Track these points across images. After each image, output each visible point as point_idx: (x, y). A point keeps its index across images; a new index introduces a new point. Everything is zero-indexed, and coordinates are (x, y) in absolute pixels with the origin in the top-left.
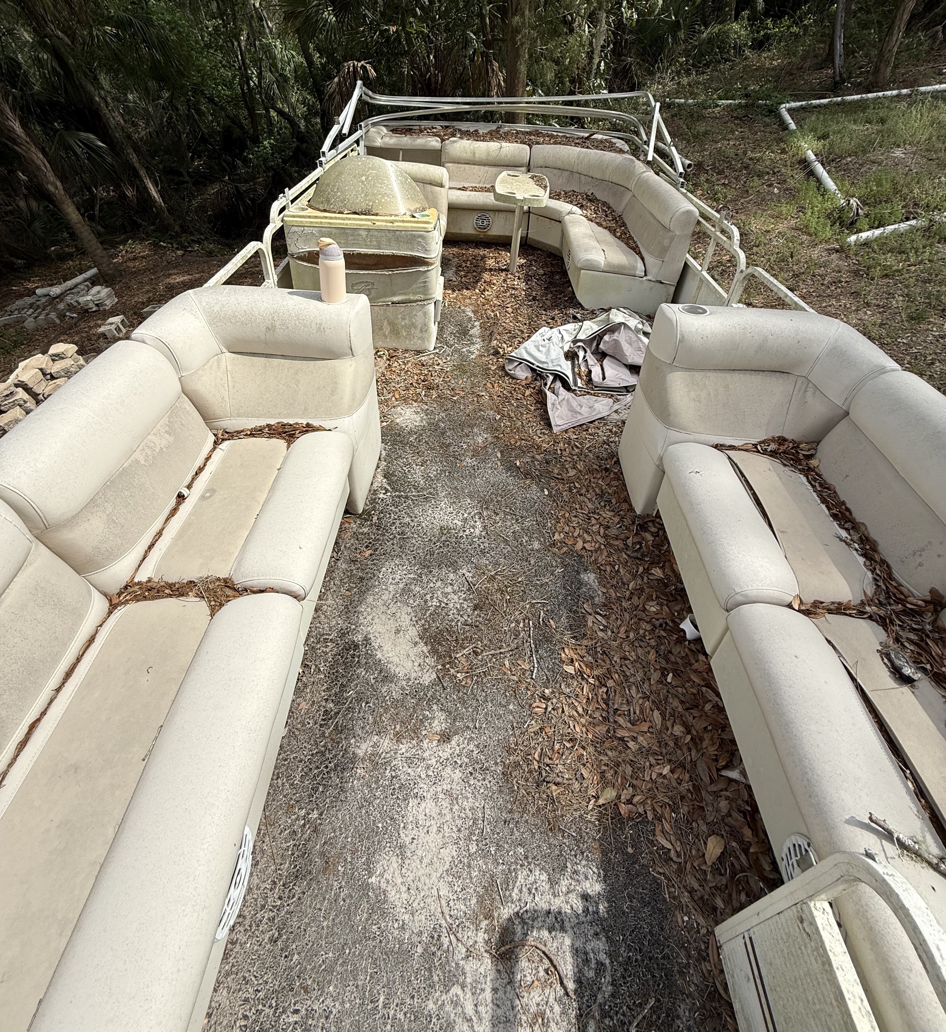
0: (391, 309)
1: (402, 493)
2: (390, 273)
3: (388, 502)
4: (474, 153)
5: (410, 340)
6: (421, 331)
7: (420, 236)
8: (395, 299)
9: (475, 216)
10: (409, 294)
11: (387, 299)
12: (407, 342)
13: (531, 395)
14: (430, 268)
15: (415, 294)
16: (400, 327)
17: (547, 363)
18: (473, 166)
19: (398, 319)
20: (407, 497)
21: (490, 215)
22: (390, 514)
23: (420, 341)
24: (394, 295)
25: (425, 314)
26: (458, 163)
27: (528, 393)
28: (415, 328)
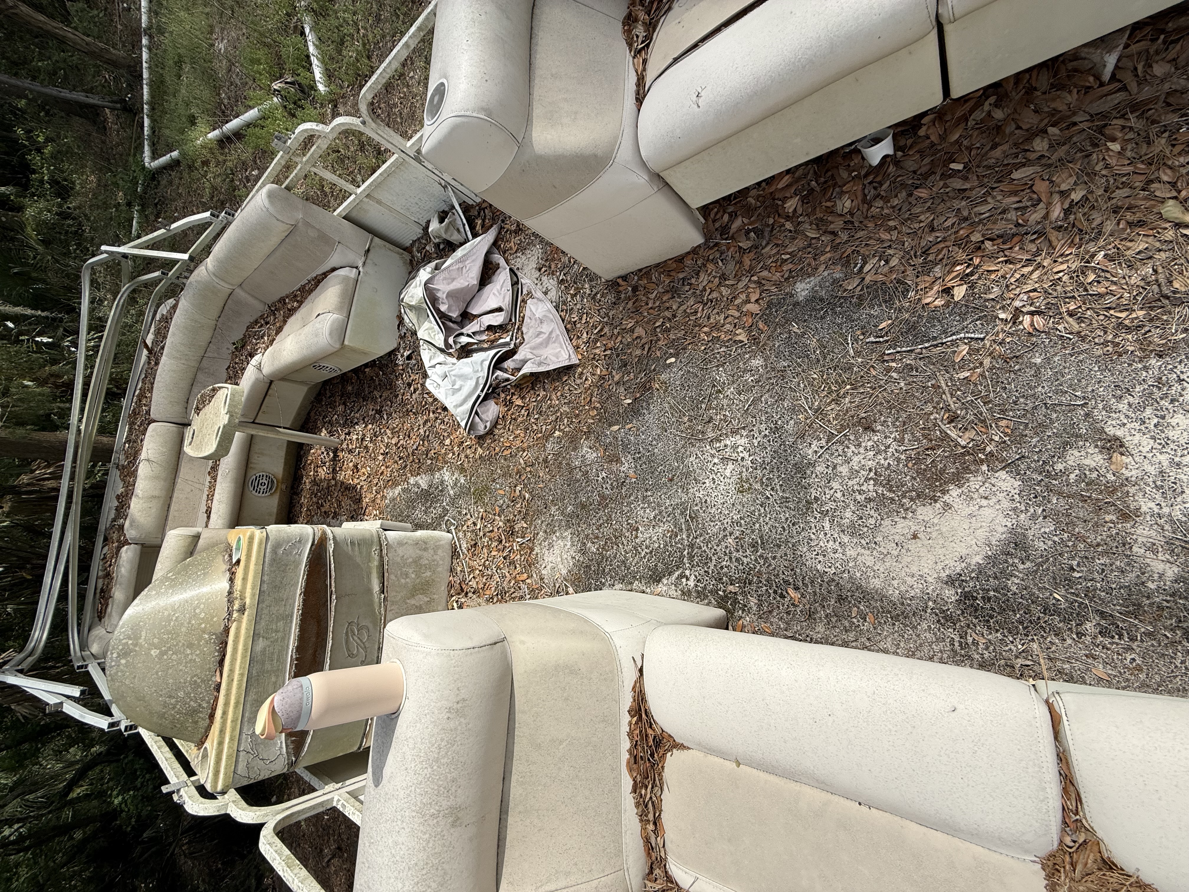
0: (391, 594)
1: (685, 553)
2: (334, 597)
3: (702, 572)
4: (154, 497)
5: (437, 565)
6: (425, 549)
7: (274, 551)
8: (376, 588)
9: (252, 494)
10: (370, 568)
11: (376, 600)
12: (439, 569)
13: (523, 398)
14: (331, 537)
15: (369, 559)
16: (418, 580)
17: (478, 378)
18: (174, 499)
19: (406, 583)
20: (691, 546)
21: (252, 475)
22: (722, 568)
23: (440, 552)
24: (369, 591)
25: (401, 543)
26: (166, 519)
27: (519, 402)
28: (420, 558)
